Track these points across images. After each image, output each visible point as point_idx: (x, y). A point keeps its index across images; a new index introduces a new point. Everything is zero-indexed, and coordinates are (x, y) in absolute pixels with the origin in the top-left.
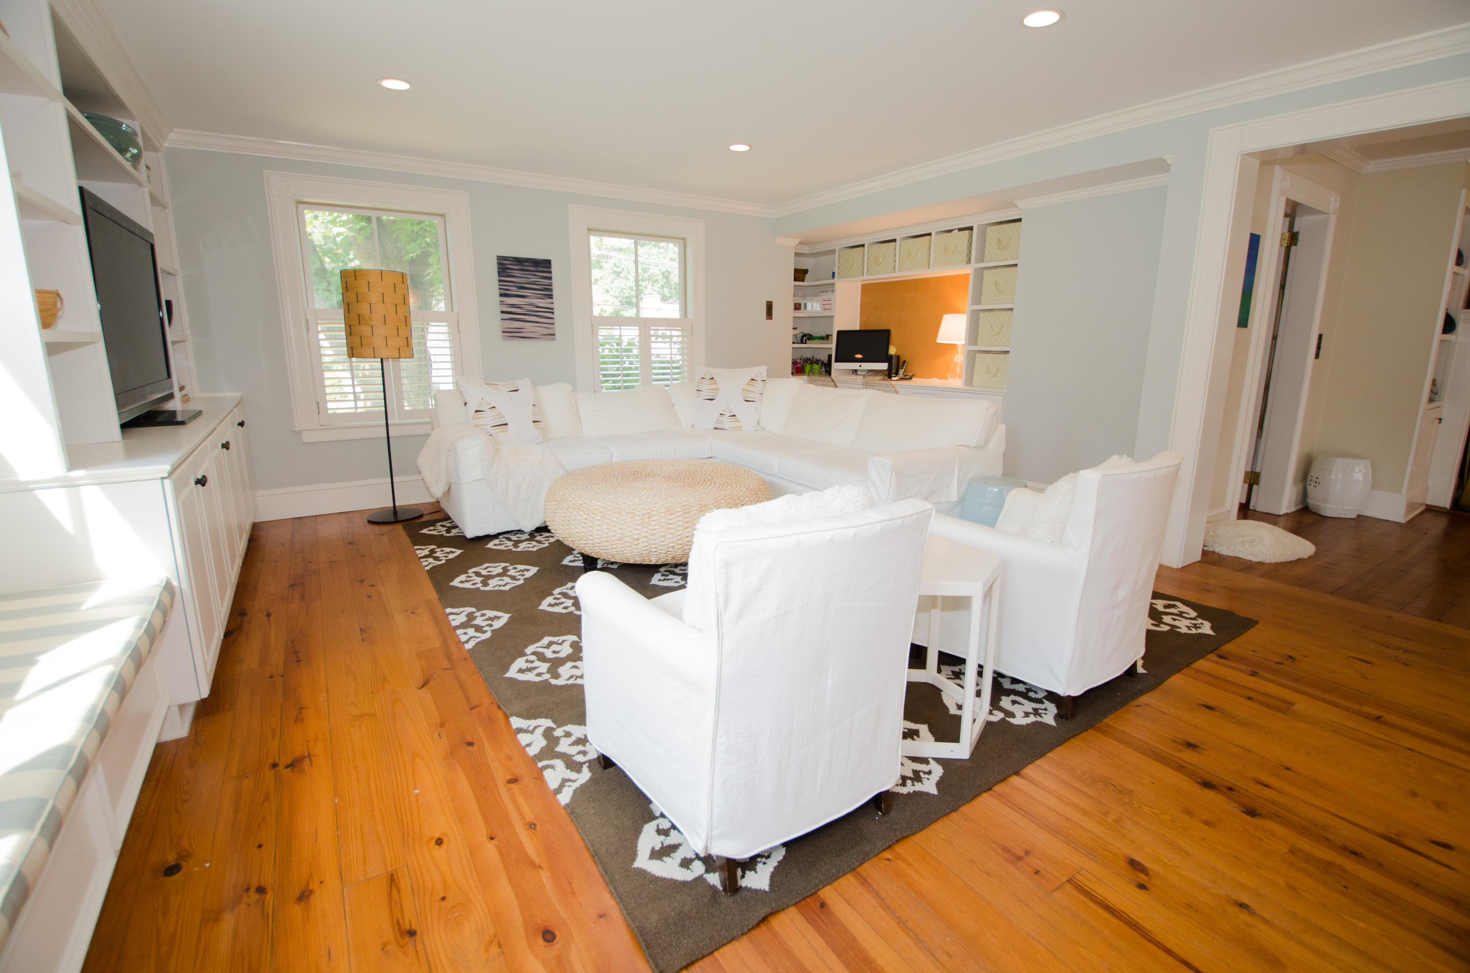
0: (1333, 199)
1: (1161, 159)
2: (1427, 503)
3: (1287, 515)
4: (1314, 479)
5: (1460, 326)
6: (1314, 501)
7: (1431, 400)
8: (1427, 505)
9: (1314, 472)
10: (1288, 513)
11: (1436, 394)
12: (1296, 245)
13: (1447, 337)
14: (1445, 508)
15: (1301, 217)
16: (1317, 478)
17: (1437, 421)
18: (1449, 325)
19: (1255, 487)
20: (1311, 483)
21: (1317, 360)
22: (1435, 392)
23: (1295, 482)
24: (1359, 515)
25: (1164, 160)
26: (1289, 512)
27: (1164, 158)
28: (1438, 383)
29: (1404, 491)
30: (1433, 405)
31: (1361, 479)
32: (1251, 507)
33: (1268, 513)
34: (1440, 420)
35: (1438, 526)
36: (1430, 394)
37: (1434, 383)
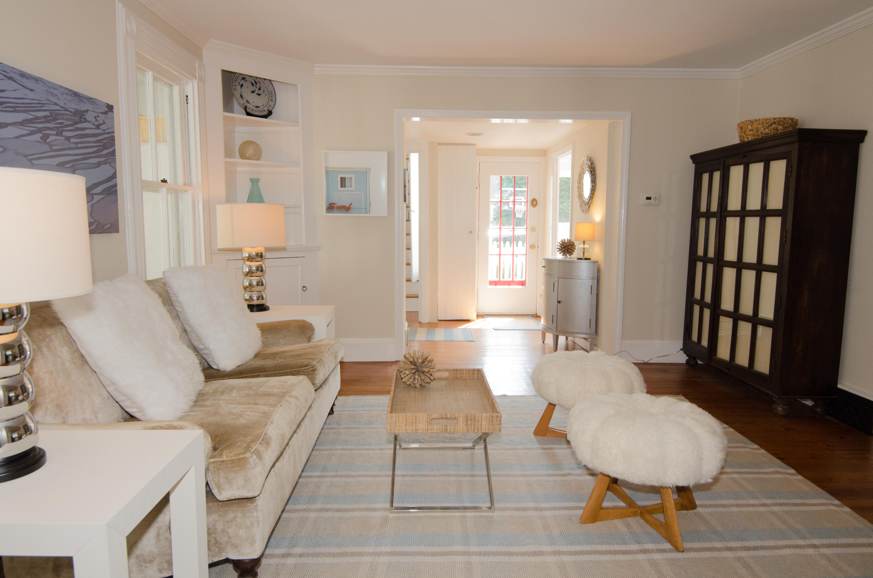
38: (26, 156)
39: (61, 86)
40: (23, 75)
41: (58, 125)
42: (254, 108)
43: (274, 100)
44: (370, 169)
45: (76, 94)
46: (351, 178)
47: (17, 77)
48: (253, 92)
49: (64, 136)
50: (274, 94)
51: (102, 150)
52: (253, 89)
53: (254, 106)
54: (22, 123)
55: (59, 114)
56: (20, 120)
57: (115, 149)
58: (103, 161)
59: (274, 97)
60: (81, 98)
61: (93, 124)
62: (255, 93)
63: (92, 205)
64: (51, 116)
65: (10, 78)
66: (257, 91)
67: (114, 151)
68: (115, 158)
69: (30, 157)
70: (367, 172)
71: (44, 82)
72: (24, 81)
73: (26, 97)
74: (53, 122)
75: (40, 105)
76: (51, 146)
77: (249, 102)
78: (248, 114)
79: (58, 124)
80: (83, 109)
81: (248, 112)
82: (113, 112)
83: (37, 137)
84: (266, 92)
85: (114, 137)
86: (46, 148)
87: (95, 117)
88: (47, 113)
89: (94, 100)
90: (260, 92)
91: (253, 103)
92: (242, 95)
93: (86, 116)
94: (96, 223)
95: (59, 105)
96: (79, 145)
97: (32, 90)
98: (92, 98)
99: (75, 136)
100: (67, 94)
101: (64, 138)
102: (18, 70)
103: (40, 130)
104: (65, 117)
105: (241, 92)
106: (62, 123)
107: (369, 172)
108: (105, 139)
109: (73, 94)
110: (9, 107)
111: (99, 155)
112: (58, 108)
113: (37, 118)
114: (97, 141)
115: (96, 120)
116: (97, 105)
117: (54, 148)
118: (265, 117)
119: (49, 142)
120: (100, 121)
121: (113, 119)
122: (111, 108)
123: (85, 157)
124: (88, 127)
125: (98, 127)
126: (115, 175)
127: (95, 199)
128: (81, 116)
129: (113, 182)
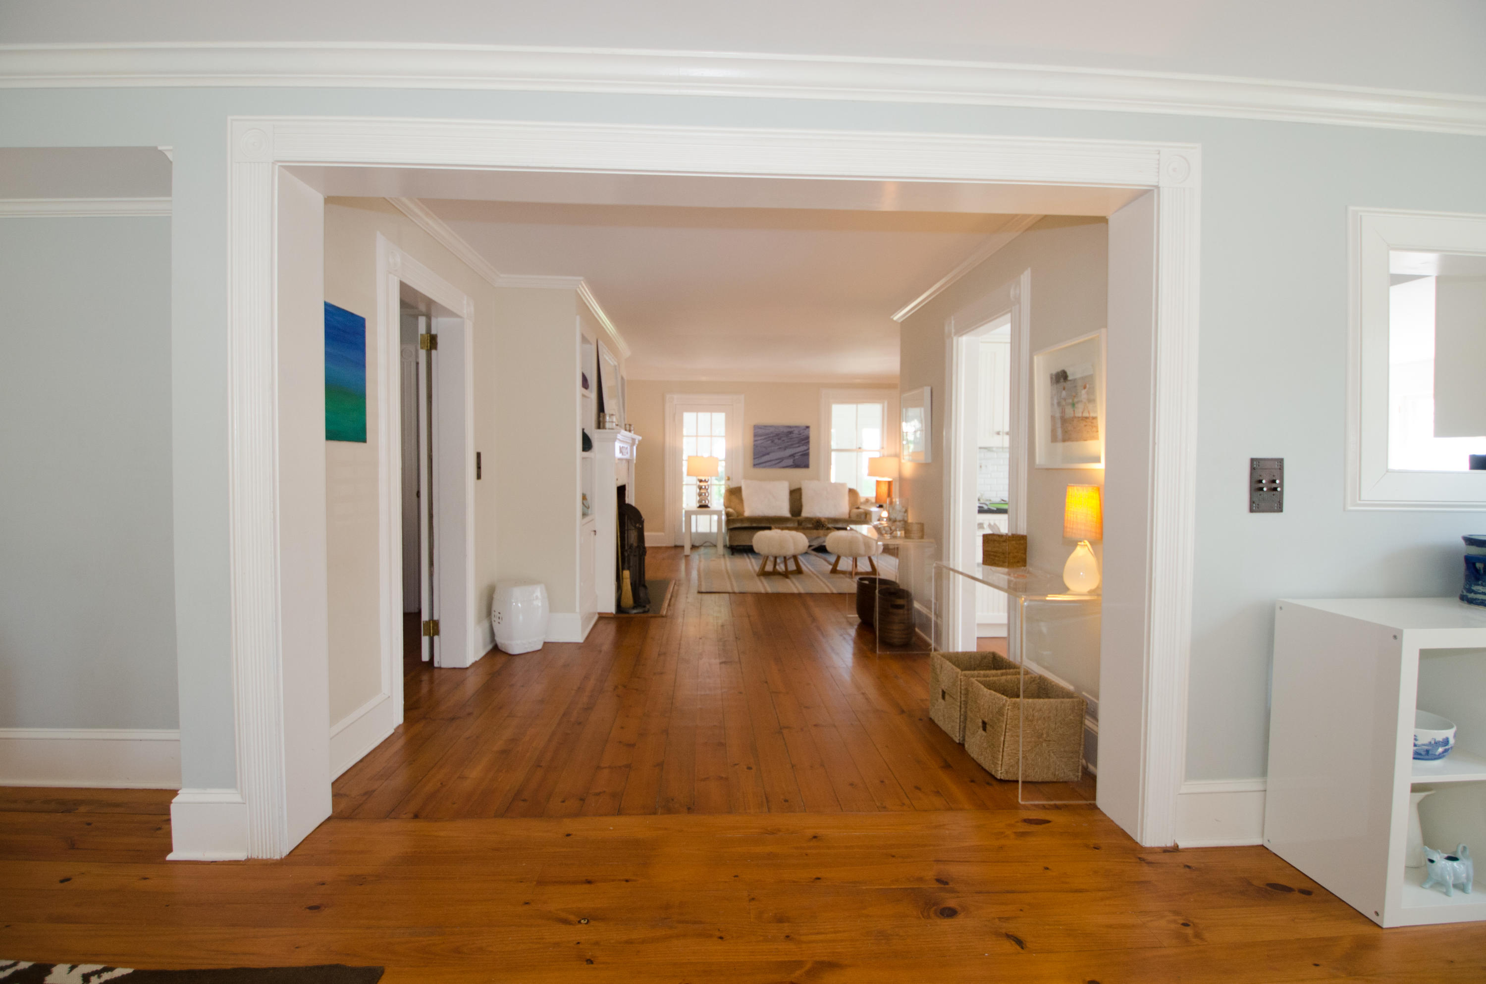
0: (465, 302)
1: (155, 149)
2: (599, 611)
3: (475, 664)
4: (496, 614)
5: (596, 444)
6: (500, 640)
7: (584, 515)
8: (599, 613)
9: (496, 607)
10: (476, 662)
11: (588, 508)
12: (436, 348)
13: (586, 454)
14: (612, 613)
15: (437, 318)
16: (499, 613)
17: (593, 533)
18: (587, 444)
19: (436, 638)
20: (495, 619)
21: (479, 481)
22: (587, 506)
23: (479, 621)
24: (545, 643)
25: (160, 151)
26: (477, 659)
27: (160, 148)
28: (588, 497)
29: (578, 610)
30: (587, 519)
31: (540, 605)
32: (436, 665)
33: (455, 668)
34: (595, 531)
35: (609, 632)
36: (583, 509)
37: (584, 497)
38: (765, 447)
39: (781, 426)
47: (764, 427)
51: (802, 442)
55: (780, 434)
56: (764, 438)
58: (802, 445)
60: (791, 427)
61: (797, 434)
63: (793, 459)
65: (761, 428)
67: (809, 441)
68: (809, 444)
71: (774, 426)
72: (766, 427)
73: (767, 431)
75: (772, 433)
79: (779, 436)
82: (810, 428)
83: (771, 441)
85: (809, 436)
86: (773, 444)
88: (775, 434)
89: (799, 426)
93: (793, 432)
94: (796, 465)
95: (780, 431)
96: (789, 441)
98: (797, 426)
99: (787, 439)
100: (784, 427)
101: (782, 440)
102: (763, 425)
103: (771, 439)
104: (782, 434)
106: (781, 436)
108: (804, 438)
109: (787, 427)
110: (760, 435)
111: (800, 443)
113: (770, 436)
114: (798, 439)
115: (799, 432)
117: (776, 444)
119: (774, 442)
120: (802, 432)
121: (809, 431)
122: (808, 427)
123: (792, 445)
124: (794, 435)
125: (800, 434)
126: (808, 449)
127: (796, 457)
128: (791, 433)
129: (807, 452)
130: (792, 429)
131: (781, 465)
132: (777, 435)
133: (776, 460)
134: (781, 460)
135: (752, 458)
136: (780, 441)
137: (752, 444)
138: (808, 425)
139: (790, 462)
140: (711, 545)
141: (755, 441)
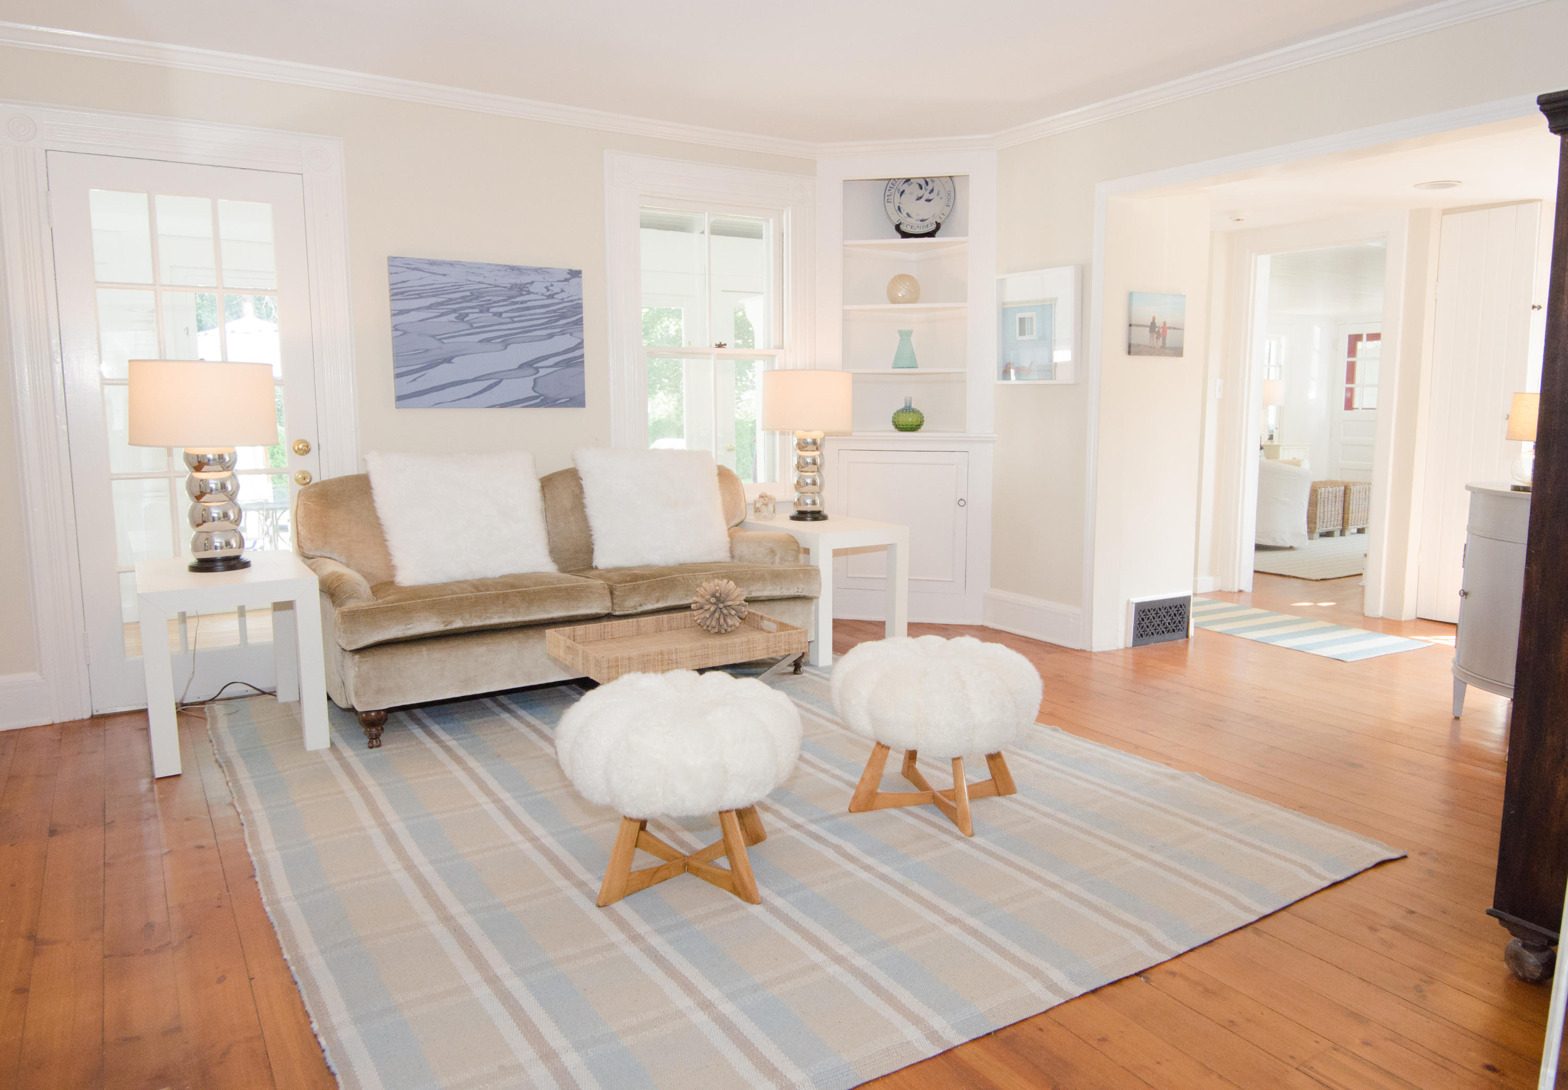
38: (433, 336)
39: (488, 264)
40: (432, 263)
41: (481, 303)
42: (919, 222)
43: (951, 204)
44: (1055, 299)
45: (513, 268)
46: (1032, 318)
47: (426, 267)
48: (919, 199)
49: (491, 313)
50: (953, 195)
51: (557, 320)
52: (920, 193)
53: (917, 220)
54: (430, 307)
55: (485, 292)
56: (428, 304)
57: (582, 317)
58: (558, 332)
59: (952, 200)
60: (523, 270)
61: (543, 295)
62: (923, 200)
63: (534, 379)
64: (472, 294)
65: (416, 269)
66: (927, 196)
67: (581, 318)
68: (583, 327)
69: (439, 337)
70: (1052, 305)
71: (463, 265)
72: (435, 269)
73: (436, 282)
74: (474, 301)
75: (457, 287)
76: (471, 325)
77: (911, 215)
78: (905, 235)
79: (482, 301)
80: (524, 282)
81: (903, 232)
82: (581, 277)
83: (452, 317)
84: (942, 194)
85: (582, 304)
86: (463, 326)
87: (547, 288)
88: (468, 293)
89: (545, 270)
90: (931, 197)
91: (918, 215)
92: (901, 206)
93: (530, 288)
94: (543, 397)
95: (484, 283)
96: (515, 319)
97: (445, 275)
98: (541, 269)
99: (510, 310)
100: (499, 270)
101: (492, 314)
102: (426, 260)
103: (454, 311)
104: (493, 294)
105: (900, 203)
106: (490, 300)
107: (1055, 305)
108: (564, 308)
109: (510, 269)
110: (415, 294)
111: (551, 326)
112: (484, 286)
113: (450, 300)
114: (547, 312)
115: (548, 290)
116: (550, 273)
117: (475, 325)
118: (931, 234)
119: (468, 321)
120: (555, 289)
121: (580, 285)
122: (576, 274)
123: (526, 330)
124: (532, 299)
125: (551, 296)
126: (580, 346)
127: (542, 372)
128: (522, 289)
129: (577, 353)
130: (525, 279)
131: (497, 394)
132: (475, 295)
133: (475, 380)
134: (494, 380)
135: (391, 373)
136: (487, 317)
137: (387, 322)
138: (575, 268)
139: (523, 387)
140: (251, 691)
141: (396, 313)
